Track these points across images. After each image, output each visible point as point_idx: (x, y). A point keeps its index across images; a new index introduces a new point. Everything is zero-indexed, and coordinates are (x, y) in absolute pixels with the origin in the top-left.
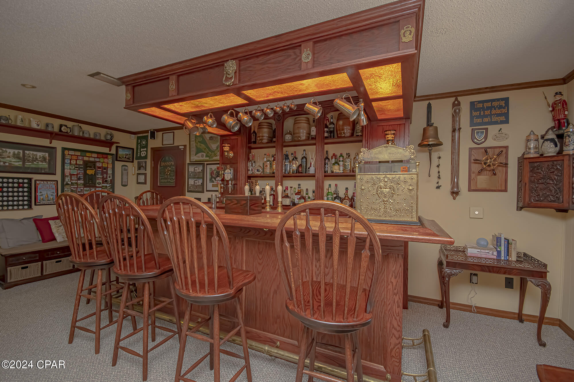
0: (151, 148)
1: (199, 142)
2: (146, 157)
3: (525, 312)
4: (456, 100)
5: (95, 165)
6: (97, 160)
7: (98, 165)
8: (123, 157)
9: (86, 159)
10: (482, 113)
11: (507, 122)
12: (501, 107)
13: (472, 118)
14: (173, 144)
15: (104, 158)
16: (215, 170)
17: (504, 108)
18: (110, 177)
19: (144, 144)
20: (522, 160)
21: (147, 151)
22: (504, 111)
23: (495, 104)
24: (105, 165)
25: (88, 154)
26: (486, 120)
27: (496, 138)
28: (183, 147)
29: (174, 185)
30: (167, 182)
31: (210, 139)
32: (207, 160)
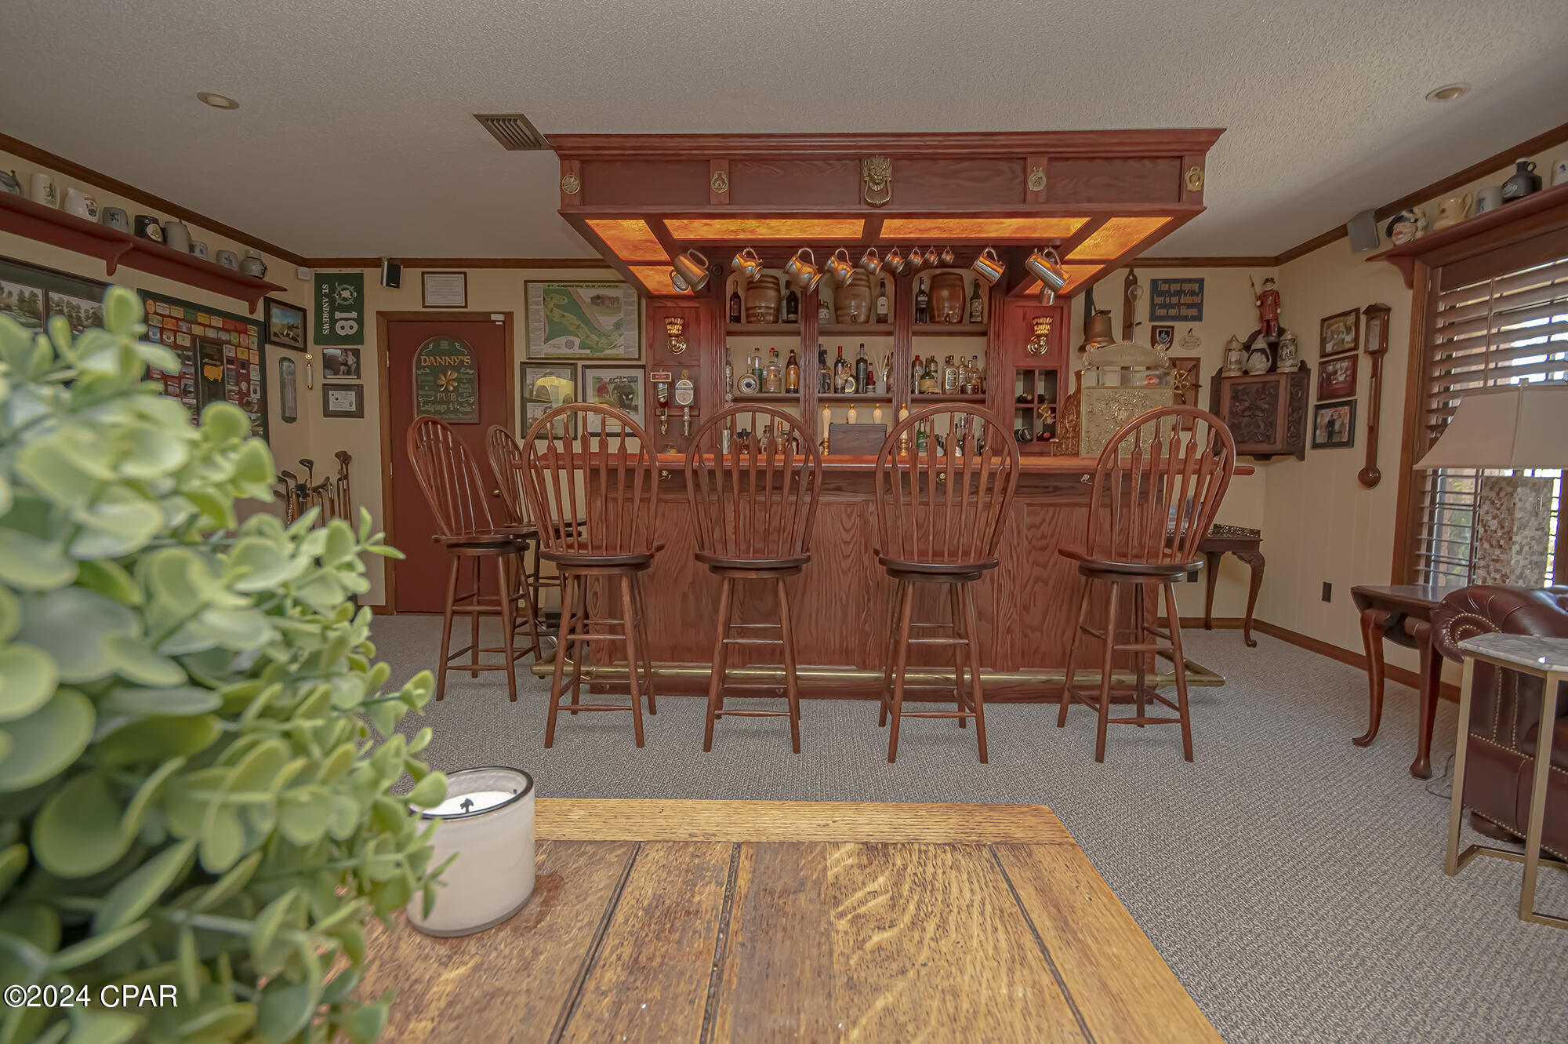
0: (378, 312)
1: (556, 306)
2: (358, 338)
3: (1213, 615)
4: (1131, 272)
5: (221, 351)
6: (224, 336)
7: (229, 352)
8: (282, 334)
9: (197, 330)
10: (1168, 299)
11: (1198, 318)
12: (1193, 293)
13: (1153, 306)
14: (466, 307)
15: (240, 332)
16: (610, 382)
17: (1197, 295)
18: (255, 392)
19: (345, 299)
20: (1218, 380)
21: (360, 321)
22: (1197, 300)
23: (1186, 287)
24: (242, 355)
25: (202, 318)
26: (1173, 312)
27: (1185, 344)
28: (501, 317)
29: (476, 421)
30: (448, 411)
31: (592, 302)
32: (584, 356)
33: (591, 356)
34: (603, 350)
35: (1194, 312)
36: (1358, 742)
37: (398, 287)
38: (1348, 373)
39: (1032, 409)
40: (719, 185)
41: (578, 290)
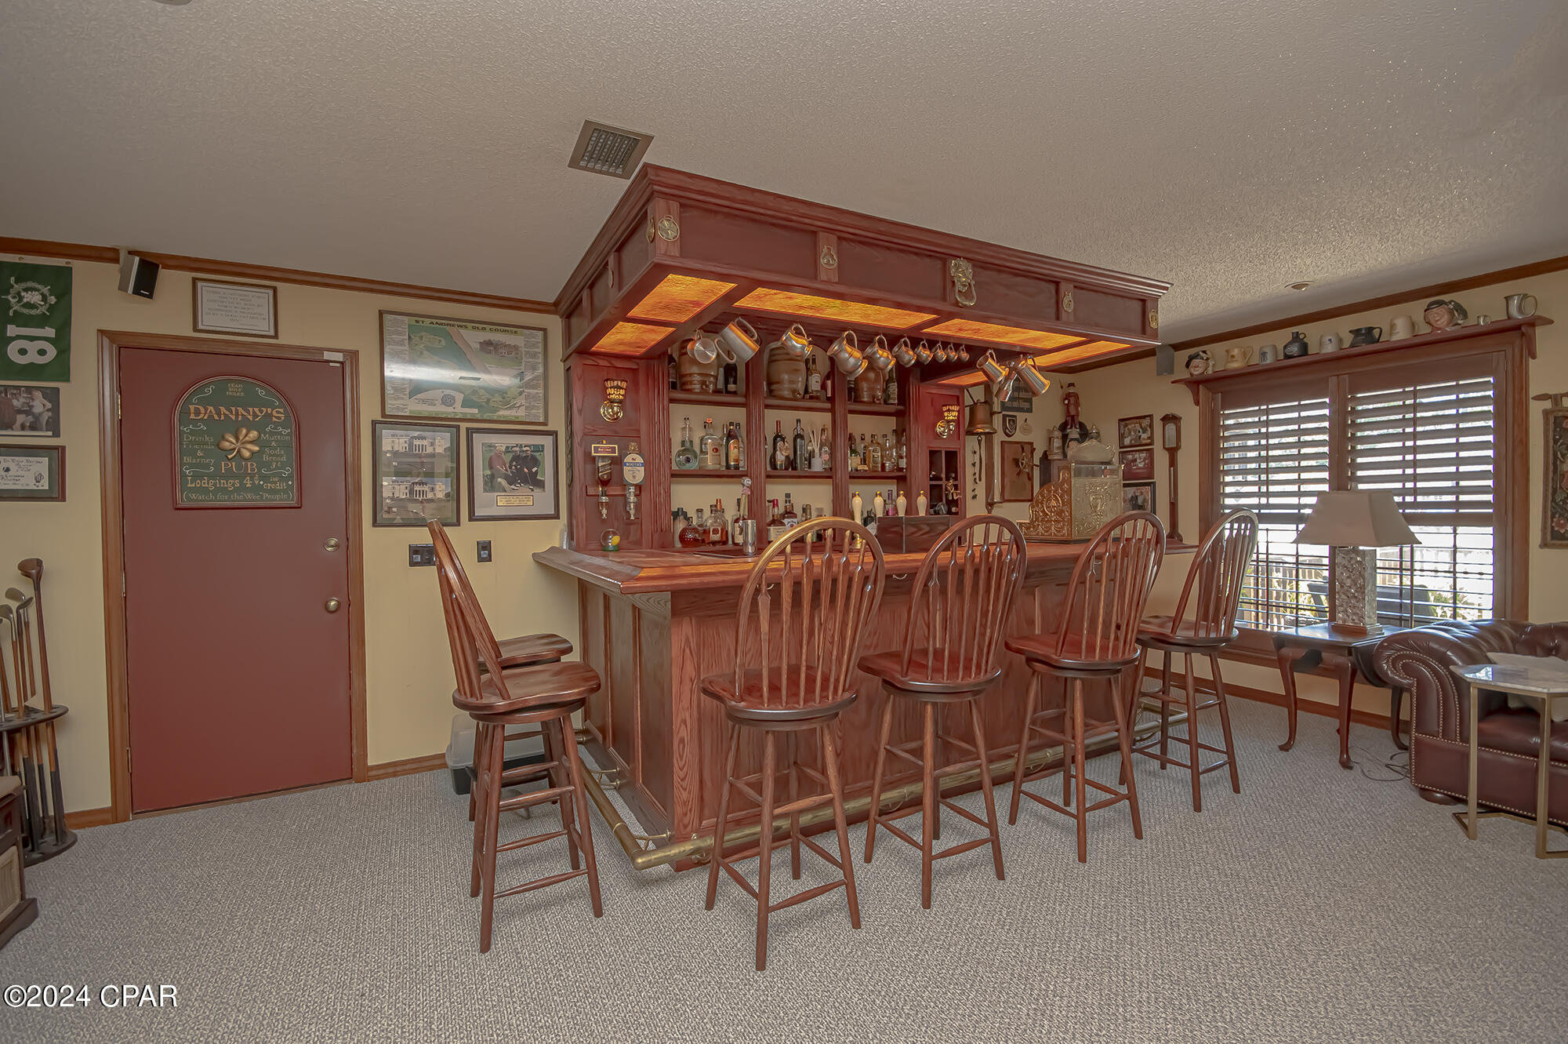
0: (98, 330)
1: (429, 350)
2: (57, 370)
11: (1030, 409)
14: (275, 336)
16: (506, 452)
21: (62, 342)
26: (1015, 404)
27: (1023, 430)
28: (338, 356)
29: (293, 503)
30: (243, 488)
31: (482, 349)
32: (469, 417)
33: (479, 417)
34: (496, 410)
35: (1026, 405)
36: (1284, 748)
37: (150, 296)
38: (1147, 461)
39: (942, 485)
40: (828, 260)
41: (462, 331)
